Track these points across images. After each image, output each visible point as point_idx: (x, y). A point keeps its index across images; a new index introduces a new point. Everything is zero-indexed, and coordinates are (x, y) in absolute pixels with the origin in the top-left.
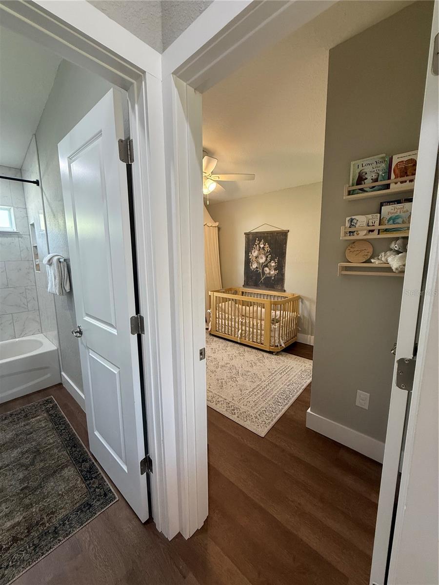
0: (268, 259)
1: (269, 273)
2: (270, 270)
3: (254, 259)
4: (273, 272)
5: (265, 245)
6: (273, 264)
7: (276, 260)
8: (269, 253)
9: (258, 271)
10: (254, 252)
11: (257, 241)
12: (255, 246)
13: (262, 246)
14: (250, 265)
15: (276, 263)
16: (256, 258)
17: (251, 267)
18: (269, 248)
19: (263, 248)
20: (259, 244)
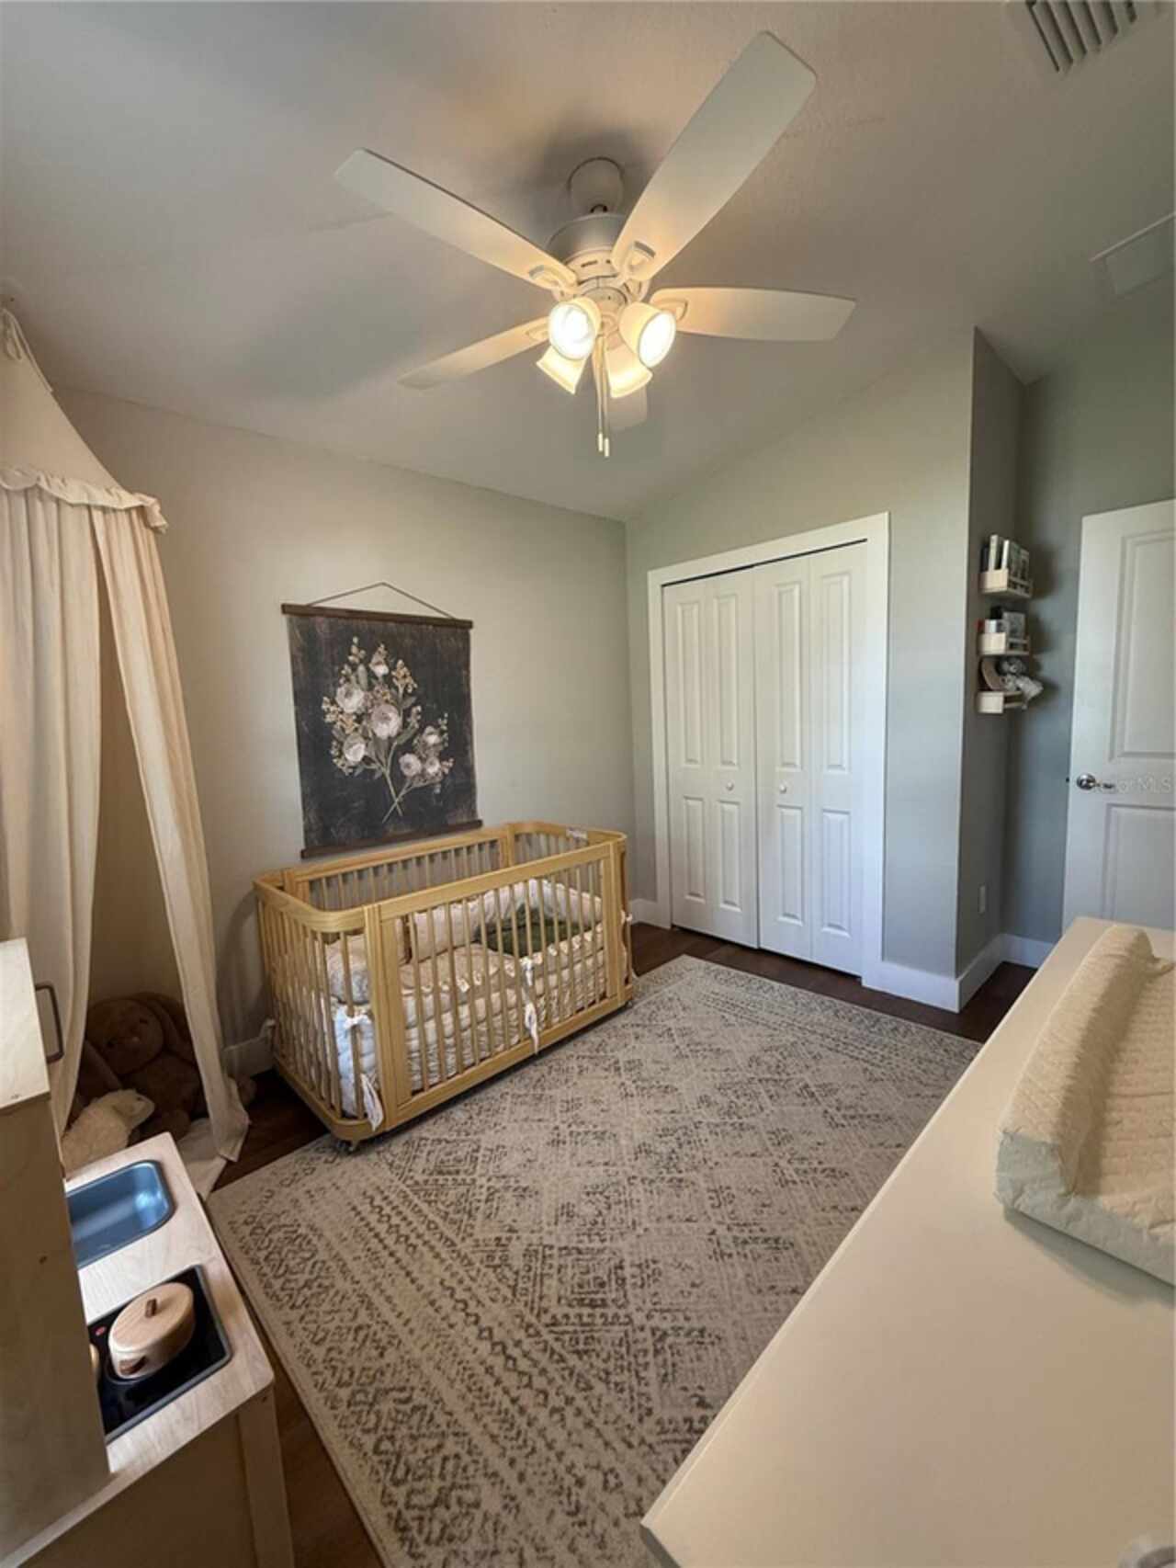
0: (413, 721)
1: (423, 774)
2: (422, 760)
3: (350, 725)
4: (434, 768)
5: (392, 668)
6: (433, 739)
7: (443, 723)
8: (413, 700)
9: (373, 772)
10: (348, 694)
11: (354, 649)
12: (347, 669)
13: (381, 670)
14: (334, 752)
15: (442, 733)
16: (359, 719)
17: (339, 763)
18: (409, 680)
19: (388, 679)
20: (366, 661)
